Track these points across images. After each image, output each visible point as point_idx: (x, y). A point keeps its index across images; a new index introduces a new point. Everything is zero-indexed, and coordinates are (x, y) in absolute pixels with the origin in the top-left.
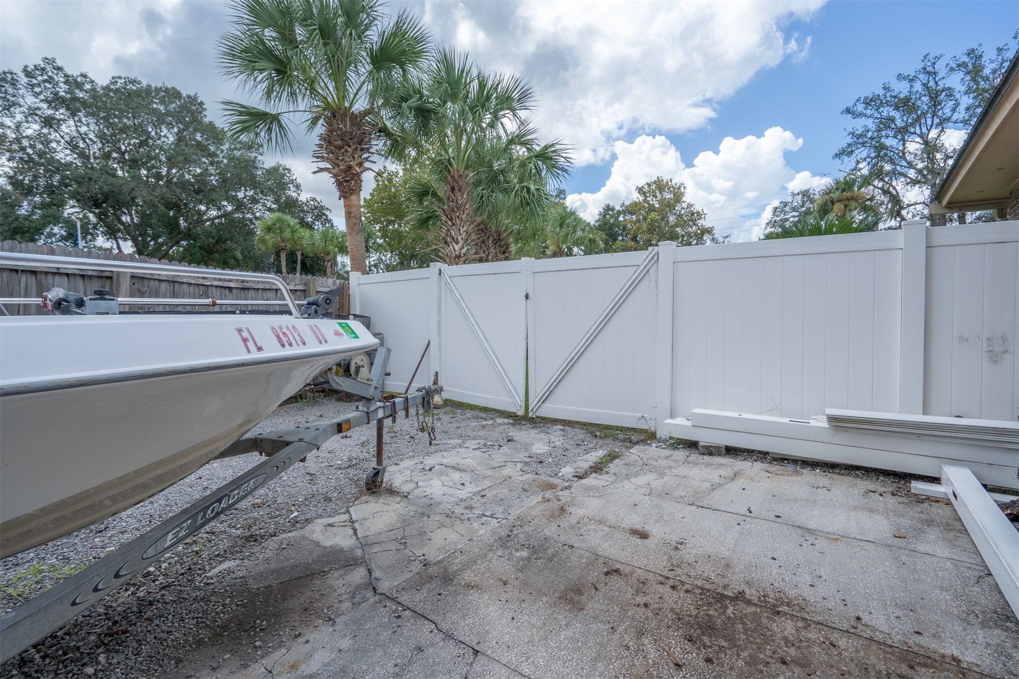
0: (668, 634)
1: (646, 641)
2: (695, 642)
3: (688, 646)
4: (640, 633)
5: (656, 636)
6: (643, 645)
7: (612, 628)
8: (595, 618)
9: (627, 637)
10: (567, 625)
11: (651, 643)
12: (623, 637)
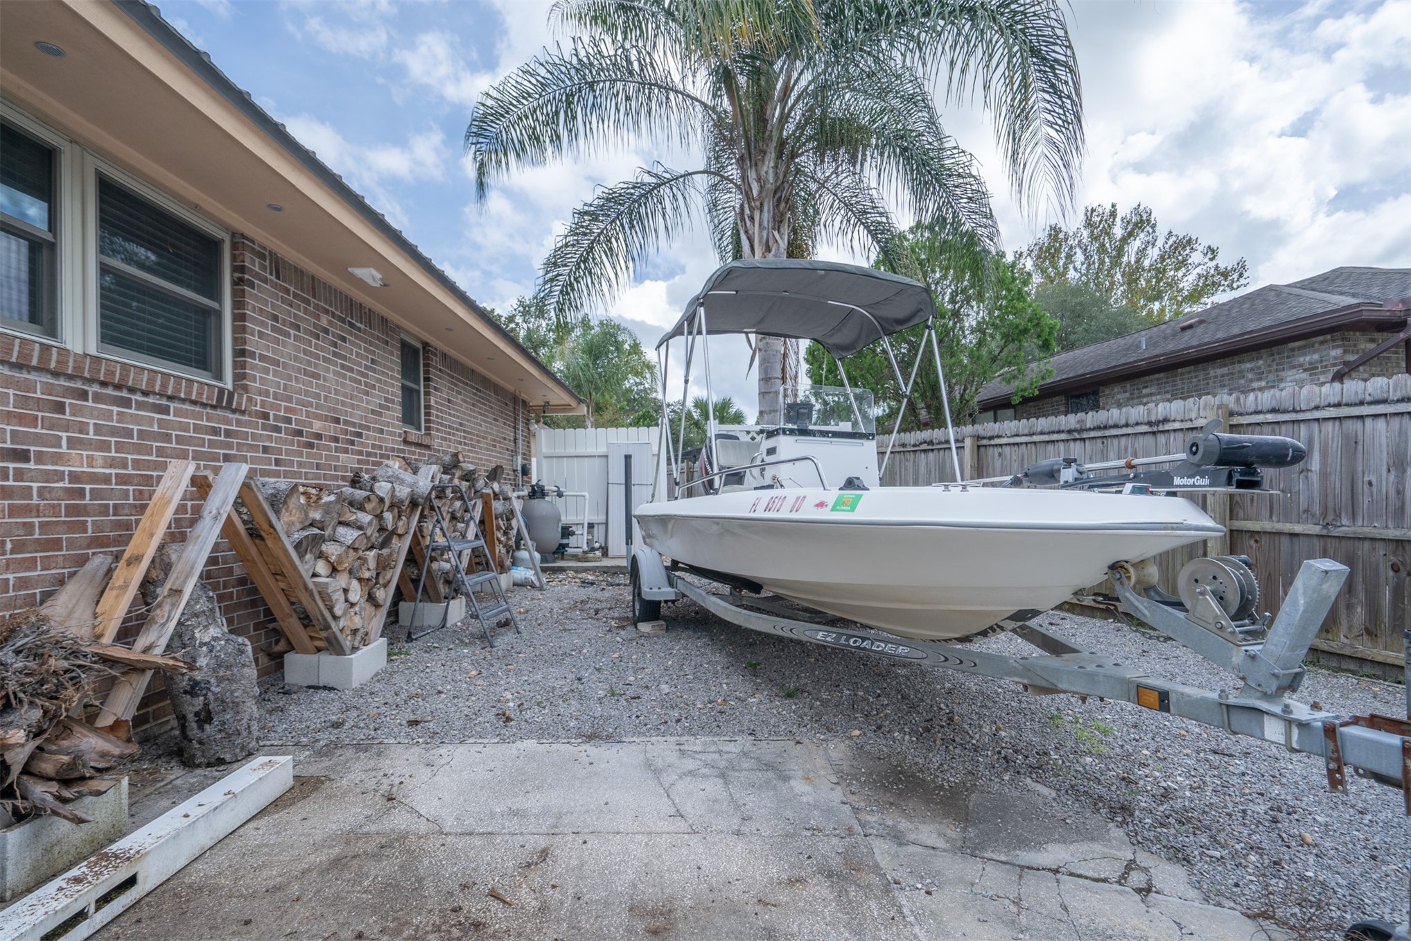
0: (508, 921)
1: (534, 903)
2: (472, 924)
3: (481, 917)
4: (543, 909)
5: (523, 914)
6: (536, 899)
7: (579, 898)
8: (607, 904)
9: (557, 896)
10: (635, 886)
11: (529, 903)
12: (562, 895)
